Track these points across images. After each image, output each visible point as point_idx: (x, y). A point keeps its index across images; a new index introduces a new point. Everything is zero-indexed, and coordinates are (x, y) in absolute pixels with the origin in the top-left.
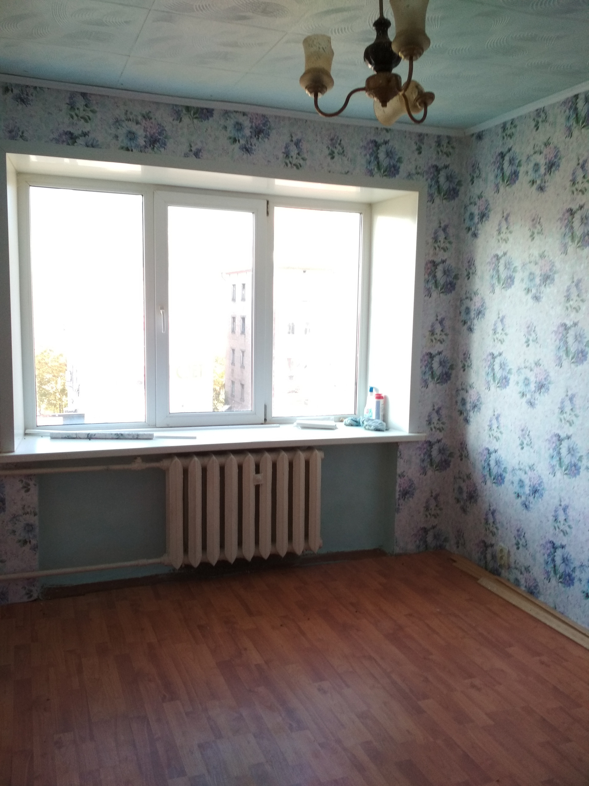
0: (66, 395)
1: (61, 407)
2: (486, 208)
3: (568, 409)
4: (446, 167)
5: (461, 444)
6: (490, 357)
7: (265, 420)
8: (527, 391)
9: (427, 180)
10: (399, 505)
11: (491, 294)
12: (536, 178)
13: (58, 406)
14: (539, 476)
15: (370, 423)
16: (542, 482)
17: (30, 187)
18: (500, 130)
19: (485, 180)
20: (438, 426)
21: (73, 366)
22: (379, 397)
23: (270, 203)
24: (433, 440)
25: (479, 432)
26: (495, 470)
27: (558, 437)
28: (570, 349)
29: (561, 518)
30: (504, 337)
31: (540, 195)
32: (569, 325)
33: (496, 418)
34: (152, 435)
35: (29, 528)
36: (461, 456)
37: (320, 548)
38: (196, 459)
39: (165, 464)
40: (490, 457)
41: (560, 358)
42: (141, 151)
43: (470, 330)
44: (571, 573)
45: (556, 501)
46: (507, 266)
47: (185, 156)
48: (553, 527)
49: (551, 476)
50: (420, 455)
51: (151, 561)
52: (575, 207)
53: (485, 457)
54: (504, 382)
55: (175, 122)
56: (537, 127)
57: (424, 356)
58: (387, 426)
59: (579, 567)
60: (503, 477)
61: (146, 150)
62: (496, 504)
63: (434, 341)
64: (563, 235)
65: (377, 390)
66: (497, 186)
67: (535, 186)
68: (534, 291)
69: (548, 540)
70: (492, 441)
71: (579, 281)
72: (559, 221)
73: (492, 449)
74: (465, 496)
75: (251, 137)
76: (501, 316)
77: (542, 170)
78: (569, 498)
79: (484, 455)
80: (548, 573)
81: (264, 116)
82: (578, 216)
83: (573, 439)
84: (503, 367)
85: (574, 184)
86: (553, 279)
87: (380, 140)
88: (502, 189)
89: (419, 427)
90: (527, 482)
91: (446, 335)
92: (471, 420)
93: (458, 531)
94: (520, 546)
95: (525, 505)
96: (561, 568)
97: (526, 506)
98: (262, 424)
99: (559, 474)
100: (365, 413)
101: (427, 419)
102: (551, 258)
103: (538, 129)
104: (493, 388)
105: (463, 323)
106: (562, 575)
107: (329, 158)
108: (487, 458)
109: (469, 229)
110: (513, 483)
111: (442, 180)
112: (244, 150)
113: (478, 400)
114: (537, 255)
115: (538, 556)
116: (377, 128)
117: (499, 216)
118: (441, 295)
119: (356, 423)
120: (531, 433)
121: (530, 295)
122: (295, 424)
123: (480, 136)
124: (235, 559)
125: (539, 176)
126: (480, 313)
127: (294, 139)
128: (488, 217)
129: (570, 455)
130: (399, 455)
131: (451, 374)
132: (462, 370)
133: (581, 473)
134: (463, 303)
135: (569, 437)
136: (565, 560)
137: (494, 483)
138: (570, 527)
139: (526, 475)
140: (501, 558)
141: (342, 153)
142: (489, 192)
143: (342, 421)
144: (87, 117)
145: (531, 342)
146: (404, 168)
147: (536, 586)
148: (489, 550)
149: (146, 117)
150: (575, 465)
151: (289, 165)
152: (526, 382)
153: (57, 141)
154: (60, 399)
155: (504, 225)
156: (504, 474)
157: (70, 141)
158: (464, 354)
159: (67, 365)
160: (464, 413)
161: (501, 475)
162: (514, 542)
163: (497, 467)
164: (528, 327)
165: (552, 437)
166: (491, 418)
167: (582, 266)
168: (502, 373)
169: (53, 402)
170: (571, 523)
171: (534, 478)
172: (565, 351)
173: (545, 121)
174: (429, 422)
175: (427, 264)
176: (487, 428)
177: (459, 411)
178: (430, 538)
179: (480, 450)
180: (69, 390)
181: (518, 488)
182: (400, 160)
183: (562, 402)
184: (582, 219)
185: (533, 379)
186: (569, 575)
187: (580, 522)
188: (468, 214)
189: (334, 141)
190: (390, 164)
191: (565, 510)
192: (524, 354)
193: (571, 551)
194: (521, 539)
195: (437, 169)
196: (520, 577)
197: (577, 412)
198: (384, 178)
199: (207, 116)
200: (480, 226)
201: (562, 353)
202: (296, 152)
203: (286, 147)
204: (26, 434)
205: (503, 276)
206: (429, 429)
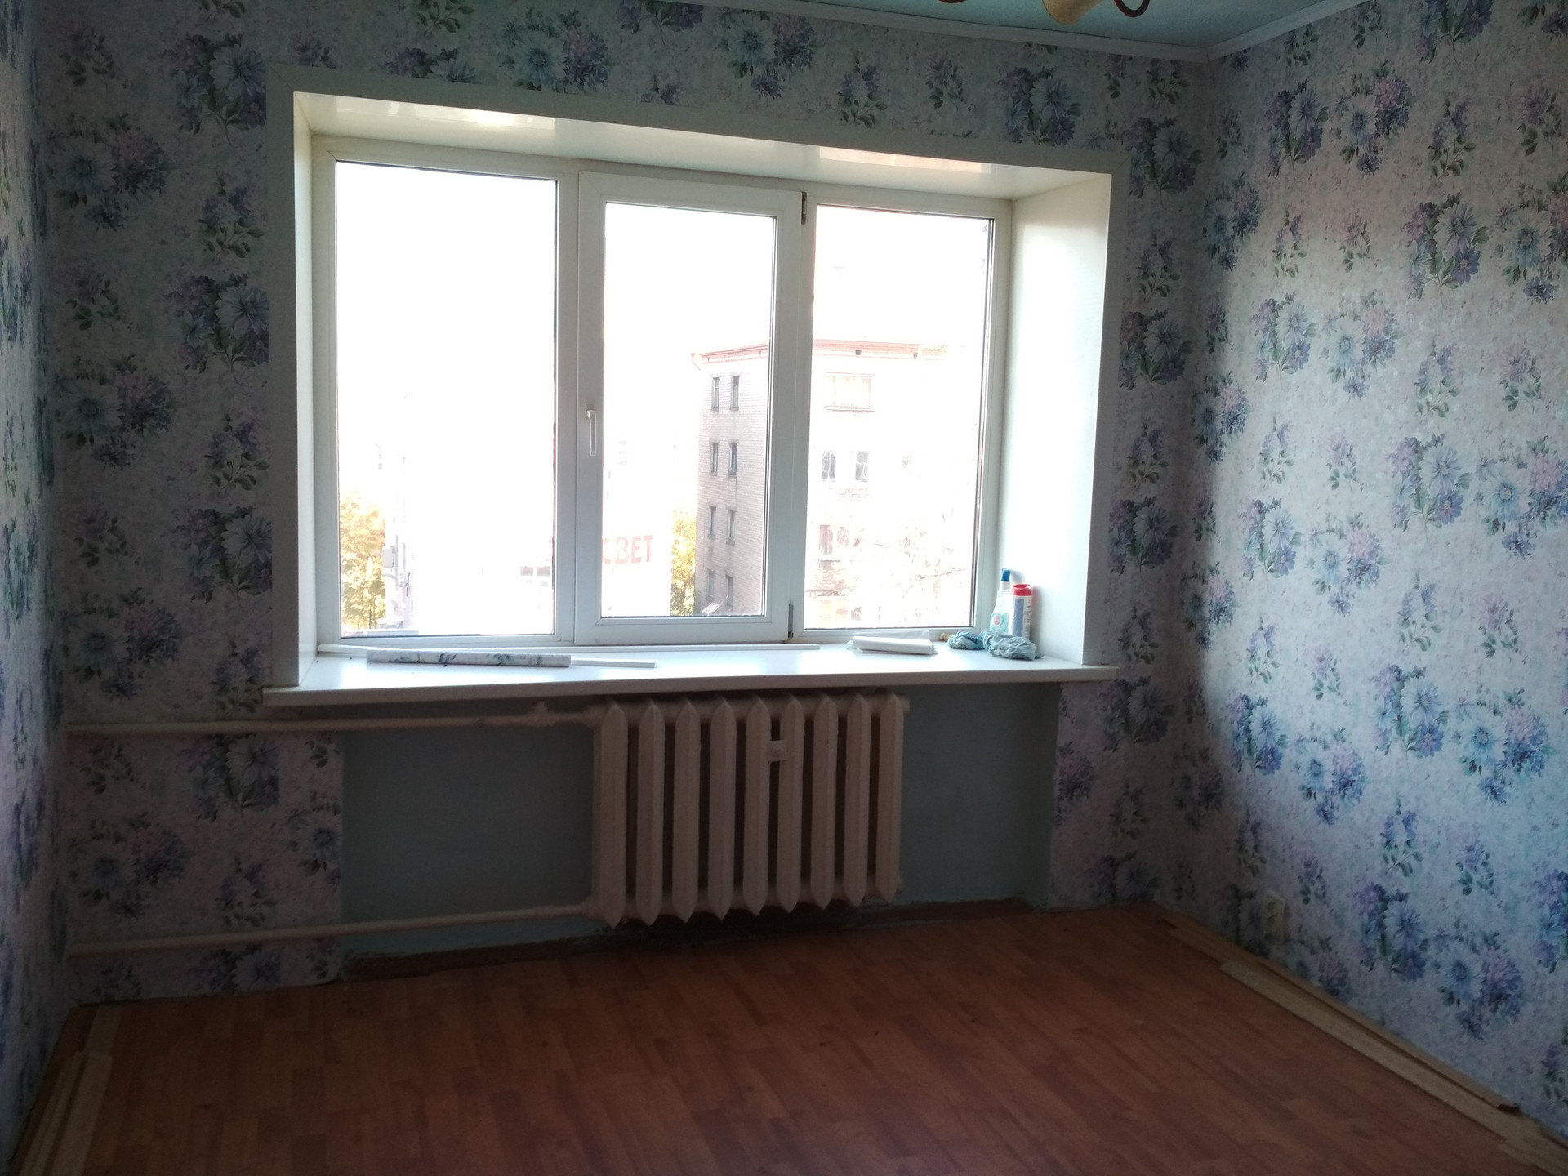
0: (383, 593)
1: (372, 617)
2: (1251, 207)
3: (1418, 615)
4: (1169, 123)
5: (1190, 688)
6: (1254, 511)
7: (790, 634)
8: (1332, 578)
9: (1129, 149)
10: (1060, 811)
11: (1259, 382)
12: (1357, 142)
13: (366, 615)
14: (1354, 753)
15: (1004, 643)
16: (1360, 765)
17: (338, 163)
18: (1282, 48)
19: (1250, 150)
20: (1142, 652)
21: (397, 537)
22: (1022, 590)
23: (808, 198)
24: (1132, 679)
25: (1228, 664)
26: (1260, 741)
27: (1396, 673)
28: (1426, 492)
29: (1400, 838)
30: (1285, 468)
31: (1365, 179)
32: (1423, 444)
33: (1264, 635)
34: (568, 659)
35: (324, 837)
36: (1189, 712)
37: (898, 892)
38: (654, 707)
39: (592, 715)
40: (1251, 714)
41: (1403, 511)
42: (557, 90)
43: (1214, 455)
44: (1418, 951)
45: (1391, 807)
46: (1294, 323)
47: (645, 101)
48: (1382, 859)
49: (1380, 753)
50: (1105, 709)
51: (561, 910)
52: (1438, 201)
53: (1240, 715)
54: (1283, 561)
55: (627, 33)
56: (1360, 40)
57: (1116, 509)
58: (1037, 648)
59: (1435, 940)
60: (1276, 756)
61: (568, 87)
62: (1262, 810)
63: (1139, 477)
64: (1413, 261)
65: (1017, 577)
66: (1275, 161)
67: (1355, 159)
68: (1350, 374)
69: (1370, 885)
70: (1255, 683)
71: (1447, 352)
72: (1405, 231)
73: (1254, 699)
74: (1196, 793)
75: (776, 63)
76: (1278, 426)
77: (1371, 127)
78: (1418, 798)
79: (1239, 711)
80: (1368, 950)
81: (802, 20)
82: (1444, 219)
83: (1429, 676)
84: (1282, 530)
85: (1437, 154)
86: (1392, 350)
87: (1034, 69)
88: (1285, 168)
89: (1103, 653)
90: (1328, 766)
91: (1163, 465)
92: (1212, 638)
93: (1180, 866)
94: (1312, 896)
95: (1324, 811)
96: (1398, 942)
97: (1325, 815)
98: (784, 642)
99: (1396, 750)
100: (992, 622)
101: (1120, 636)
102: (1388, 307)
103: (1362, 44)
104: (1259, 574)
105: (1198, 441)
106: (1399, 956)
107: (931, 104)
108: (1244, 716)
109: (1214, 249)
110: (1298, 767)
111: (1160, 149)
112: (762, 88)
113: (1227, 598)
114: (1358, 301)
115: (1349, 915)
116: (1030, 45)
117: (1279, 221)
118: (1155, 383)
119: (973, 644)
120: (1338, 666)
121: (1342, 382)
122: (851, 643)
123: (1240, 61)
124: (727, 909)
125: (1365, 138)
126: (1233, 420)
127: (863, 66)
128: (1256, 224)
129: (1421, 710)
130: (1061, 709)
131: (1171, 545)
132: (1194, 538)
133: (1443, 747)
134: (1198, 401)
135: (1419, 674)
136: (1406, 925)
137: (1259, 767)
138: (1417, 857)
139: (1327, 751)
140: (1271, 920)
141: (959, 96)
142: (1258, 174)
143: (944, 640)
144: (452, 21)
145: (1341, 479)
146: (1083, 126)
147: (1343, 980)
148: (1246, 904)
149: (569, 22)
150: (1431, 731)
151: (852, 119)
152: (1331, 560)
153: (394, 68)
154: (371, 602)
155: (1289, 239)
156: (1280, 750)
157: (418, 70)
158: (1200, 505)
159: (386, 535)
160: (1198, 625)
161: (1273, 752)
162: (1298, 887)
163: (1264, 734)
164: (1336, 449)
165: (1383, 673)
166: (1254, 635)
167: (1453, 323)
168: (1280, 544)
169: (356, 606)
170: (1421, 850)
171: (1343, 757)
172: (1415, 497)
173: (1377, 26)
174: (1126, 643)
175: (1125, 321)
176: (1245, 655)
177: (1187, 621)
178: (1121, 879)
179: (1230, 701)
180: (389, 584)
181: (1308, 777)
182: (1075, 109)
183: (1406, 602)
184: (1454, 225)
185: (1344, 554)
186: (1414, 956)
187: (1440, 848)
188: (1212, 219)
189: (942, 71)
190: (1054, 117)
191: (1407, 822)
192: (1328, 503)
193: (1419, 906)
194: (1313, 882)
195: (1151, 128)
196: (1310, 959)
197: (1438, 621)
198: (1043, 144)
199: (690, 20)
200: (1237, 242)
201: (1408, 501)
202: (866, 92)
203: (846, 83)
204: (319, 653)
205: (1284, 345)
206: (1125, 657)
